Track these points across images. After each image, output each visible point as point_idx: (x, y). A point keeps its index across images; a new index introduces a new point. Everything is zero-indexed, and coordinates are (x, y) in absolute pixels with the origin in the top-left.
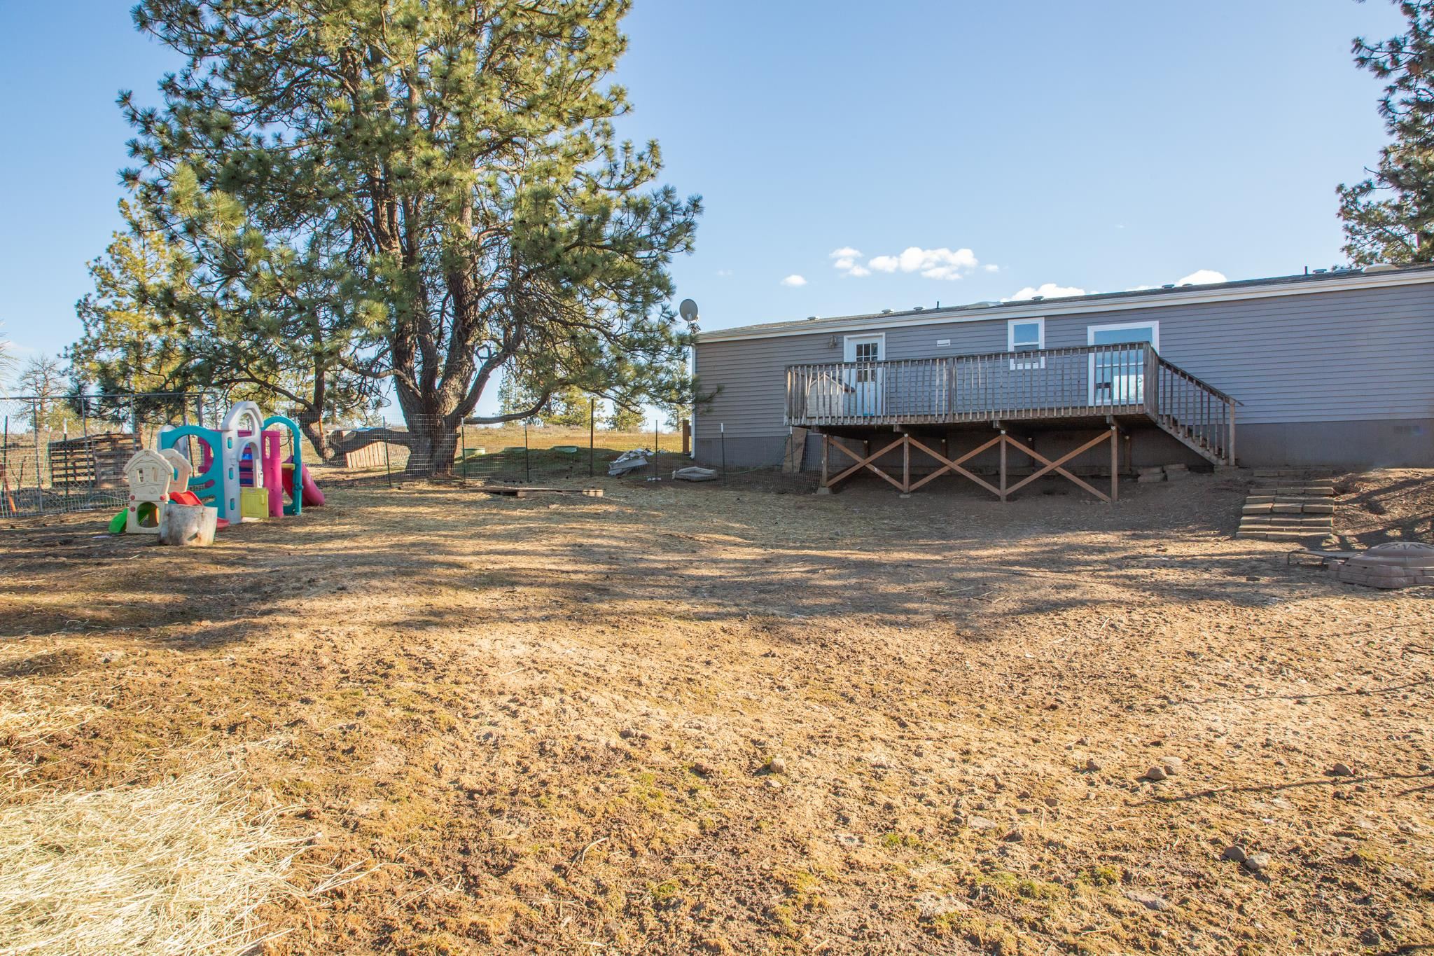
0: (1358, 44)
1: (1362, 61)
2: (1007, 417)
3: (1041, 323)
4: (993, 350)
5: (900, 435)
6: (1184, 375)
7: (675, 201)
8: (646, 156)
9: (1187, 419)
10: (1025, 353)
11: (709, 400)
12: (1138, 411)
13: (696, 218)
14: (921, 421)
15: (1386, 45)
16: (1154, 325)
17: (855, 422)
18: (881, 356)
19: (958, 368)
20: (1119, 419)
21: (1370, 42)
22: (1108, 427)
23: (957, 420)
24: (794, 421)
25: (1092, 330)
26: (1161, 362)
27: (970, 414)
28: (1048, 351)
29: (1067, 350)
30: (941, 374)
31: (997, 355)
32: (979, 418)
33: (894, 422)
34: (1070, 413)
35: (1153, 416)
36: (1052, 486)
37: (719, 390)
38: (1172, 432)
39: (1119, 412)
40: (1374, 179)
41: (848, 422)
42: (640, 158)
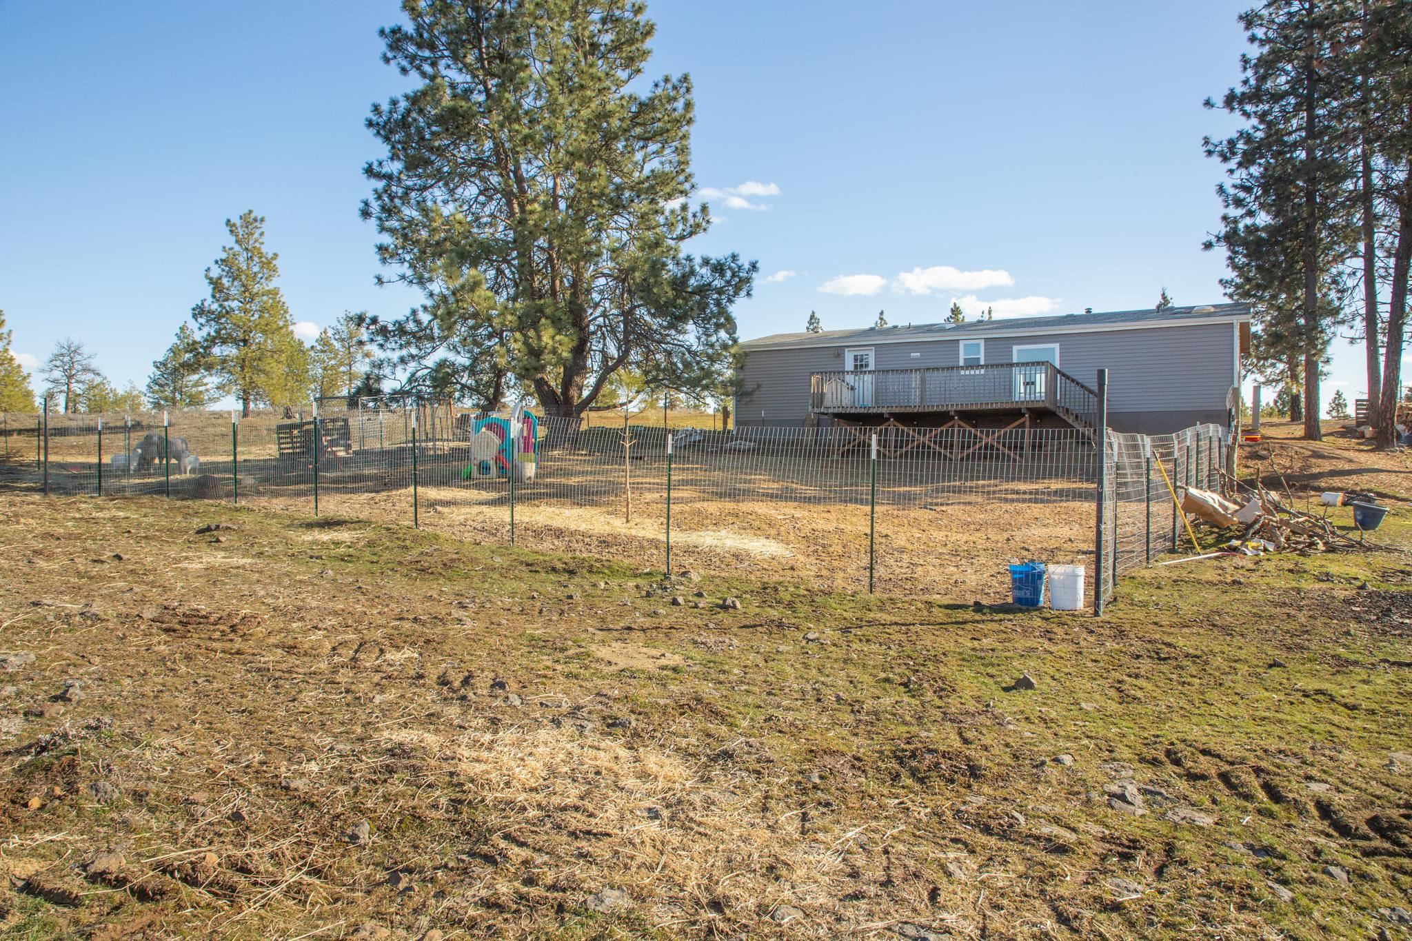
0: (1207, 141)
1: (1210, 153)
2: (959, 408)
3: (982, 343)
4: (951, 364)
5: (888, 419)
6: (1073, 381)
7: (740, 263)
8: (699, 214)
9: (1076, 409)
10: (972, 364)
11: (750, 394)
12: (1041, 405)
13: (754, 275)
14: (903, 410)
15: (1225, 143)
16: (1057, 346)
17: (858, 411)
18: (872, 367)
19: (928, 375)
20: (1030, 410)
21: (1215, 140)
22: (1023, 415)
23: (926, 410)
24: (816, 410)
25: (1015, 348)
26: (1059, 372)
27: (934, 405)
28: (986, 366)
29: (997, 365)
30: (915, 379)
31: (952, 368)
32: (940, 409)
33: (884, 411)
34: (999, 406)
35: (1052, 408)
36: (988, 453)
37: (759, 386)
38: (1065, 418)
39: (1030, 406)
40: (1214, 240)
41: (853, 411)
42: (694, 216)
